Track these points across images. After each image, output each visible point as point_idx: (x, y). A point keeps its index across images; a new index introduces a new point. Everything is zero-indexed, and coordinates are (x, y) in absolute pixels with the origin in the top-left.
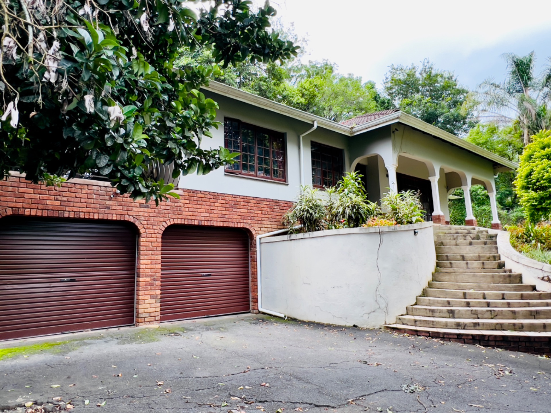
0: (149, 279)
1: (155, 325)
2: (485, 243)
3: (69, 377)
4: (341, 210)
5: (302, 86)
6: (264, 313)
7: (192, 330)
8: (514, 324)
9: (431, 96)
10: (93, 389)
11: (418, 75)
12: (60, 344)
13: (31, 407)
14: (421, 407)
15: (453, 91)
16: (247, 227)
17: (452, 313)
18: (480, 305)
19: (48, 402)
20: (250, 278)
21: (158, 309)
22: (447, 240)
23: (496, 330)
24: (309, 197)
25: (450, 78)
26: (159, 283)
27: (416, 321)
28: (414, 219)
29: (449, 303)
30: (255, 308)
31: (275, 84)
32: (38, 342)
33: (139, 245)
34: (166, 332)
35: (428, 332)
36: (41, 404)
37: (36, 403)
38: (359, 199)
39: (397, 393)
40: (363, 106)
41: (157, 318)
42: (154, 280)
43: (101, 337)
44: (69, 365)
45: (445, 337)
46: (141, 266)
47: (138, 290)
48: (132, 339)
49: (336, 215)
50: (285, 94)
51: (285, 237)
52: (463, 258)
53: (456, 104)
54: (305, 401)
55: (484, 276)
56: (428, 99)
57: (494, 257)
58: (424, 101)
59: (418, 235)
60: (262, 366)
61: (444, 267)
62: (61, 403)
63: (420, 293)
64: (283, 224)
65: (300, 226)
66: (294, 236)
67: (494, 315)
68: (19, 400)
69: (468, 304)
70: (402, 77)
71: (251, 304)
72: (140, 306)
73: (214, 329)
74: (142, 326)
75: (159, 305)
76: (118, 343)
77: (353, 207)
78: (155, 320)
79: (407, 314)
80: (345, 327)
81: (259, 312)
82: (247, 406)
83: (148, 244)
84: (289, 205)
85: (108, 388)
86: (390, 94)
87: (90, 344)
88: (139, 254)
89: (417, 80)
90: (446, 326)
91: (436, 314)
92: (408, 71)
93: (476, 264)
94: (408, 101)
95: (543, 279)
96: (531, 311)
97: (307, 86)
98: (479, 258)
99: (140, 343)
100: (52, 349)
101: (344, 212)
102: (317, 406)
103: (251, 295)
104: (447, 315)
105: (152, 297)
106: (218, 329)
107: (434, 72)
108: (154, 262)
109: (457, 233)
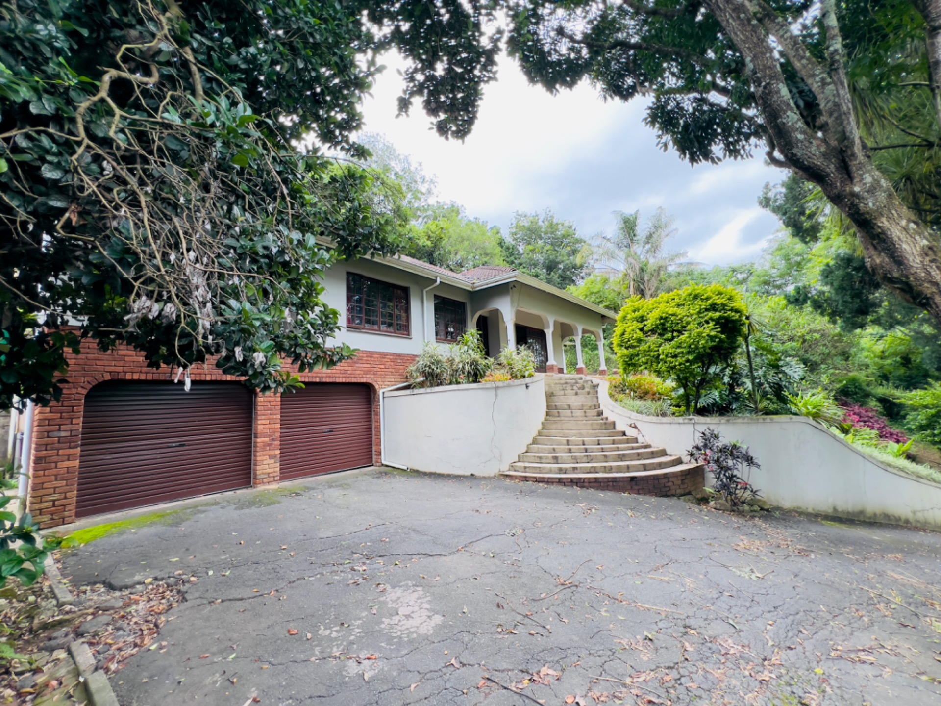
0: (267, 439)
1: (274, 486)
2: (588, 393)
3: (187, 549)
4: (461, 366)
5: (428, 228)
6: (387, 466)
7: (313, 489)
8: (605, 467)
9: (552, 244)
10: (215, 559)
11: (540, 223)
12: (170, 514)
13: (151, 584)
14: (518, 548)
15: (572, 240)
16: (370, 381)
17: (556, 459)
18: (580, 451)
19: (169, 577)
20: (374, 432)
21: (278, 469)
22: (557, 390)
23: (590, 472)
24: (431, 352)
25: (570, 227)
26: (279, 443)
27: (525, 468)
28: (527, 374)
29: (554, 449)
30: (379, 461)
31: (400, 225)
32: (144, 513)
33: (256, 405)
34: (286, 493)
35: (535, 478)
36: (162, 579)
37: (156, 579)
38: (477, 356)
39: (500, 537)
40: (489, 251)
41: (277, 478)
42: (273, 440)
43: (217, 503)
44: (185, 536)
45: (549, 481)
46: (259, 427)
47: (255, 451)
48: (251, 503)
49: (457, 371)
50: (411, 235)
51: (408, 392)
52: (569, 407)
53: (574, 252)
54: (421, 551)
55: (585, 424)
56: (549, 247)
57: (595, 406)
58: (546, 248)
59: (530, 388)
60: (383, 522)
61: (554, 416)
62: (184, 577)
63: (531, 442)
64: (407, 378)
65: (422, 379)
66: (416, 391)
67: (590, 459)
68: (137, 578)
69: (570, 451)
70: (527, 224)
71: (374, 457)
72: (258, 468)
73: (337, 486)
74: (261, 488)
75: (278, 465)
76: (236, 509)
77: (472, 364)
78: (275, 480)
79: (519, 461)
80: (464, 477)
81: (383, 465)
82: (368, 562)
83: (265, 404)
84: (413, 358)
85: (231, 557)
86: (515, 239)
87: (204, 511)
88: (256, 414)
89: (540, 227)
90: (550, 471)
91: (543, 461)
92: (531, 218)
93: (579, 413)
94: (531, 247)
95: (630, 426)
96: (619, 455)
97: (433, 228)
98: (581, 408)
99: (260, 507)
100: (163, 520)
101: (463, 368)
102: (431, 556)
103: (374, 449)
104: (552, 461)
105: (271, 457)
106: (341, 486)
107: (555, 221)
108: (272, 422)
109: (566, 383)
